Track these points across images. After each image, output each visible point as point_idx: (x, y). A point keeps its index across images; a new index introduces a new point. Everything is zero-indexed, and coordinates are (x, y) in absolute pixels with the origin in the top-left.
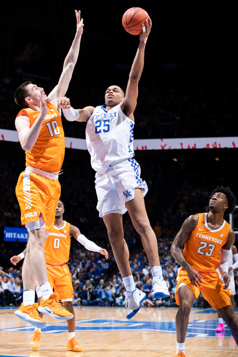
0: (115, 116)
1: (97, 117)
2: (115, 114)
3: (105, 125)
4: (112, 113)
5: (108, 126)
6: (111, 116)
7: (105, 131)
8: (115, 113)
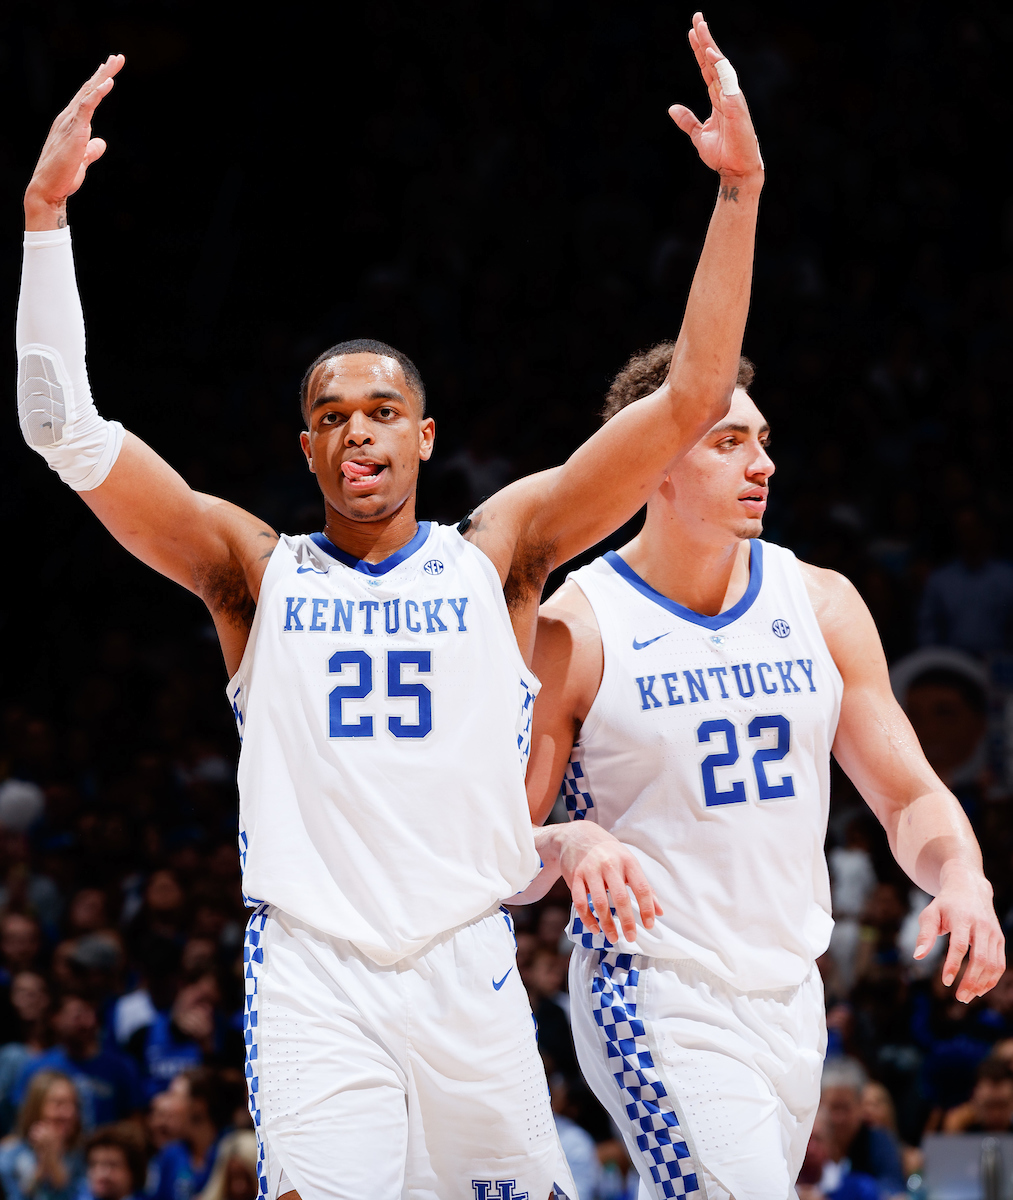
0: (462, 628)
1: (316, 615)
2: (460, 614)
3: (396, 689)
4: (439, 602)
5: (422, 693)
6: (435, 625)
7: (396, 726)
8: (459, 605)
